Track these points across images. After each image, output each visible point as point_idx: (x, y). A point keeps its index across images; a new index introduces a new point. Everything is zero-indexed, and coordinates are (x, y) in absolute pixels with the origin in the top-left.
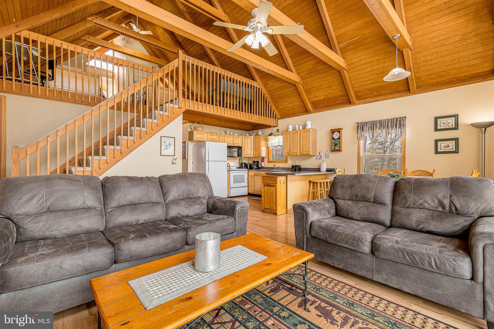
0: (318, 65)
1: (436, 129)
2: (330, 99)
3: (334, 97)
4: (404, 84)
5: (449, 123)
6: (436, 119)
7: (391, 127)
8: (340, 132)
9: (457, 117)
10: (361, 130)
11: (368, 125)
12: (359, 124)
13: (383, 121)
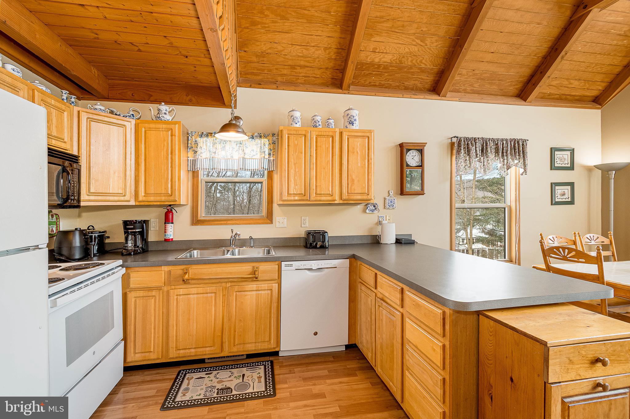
1: (553, 167)
6: (553, 150)
7: (511, 154)
8: (421, 151)
9: (572, 151)
10: (466, 153)
11: (478, 144)
12: (460, 141)
13: (499, 142)
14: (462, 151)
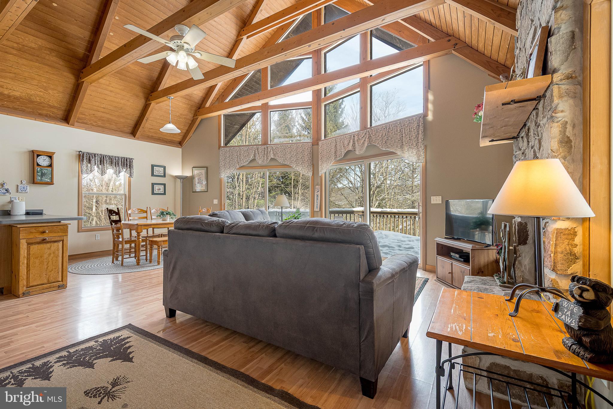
0: (48, 52)
1: (153, 175)
3: (41, 103)
4: (130, 127)
5: (160, 171)
6: (153, 166)
7: (122, 166)
8: (51, 157)
9: (165, 168)
10: (87, 162)
11: (97, 157)
12: (83, 154)
13: (113, 158)
14: (85, 160)
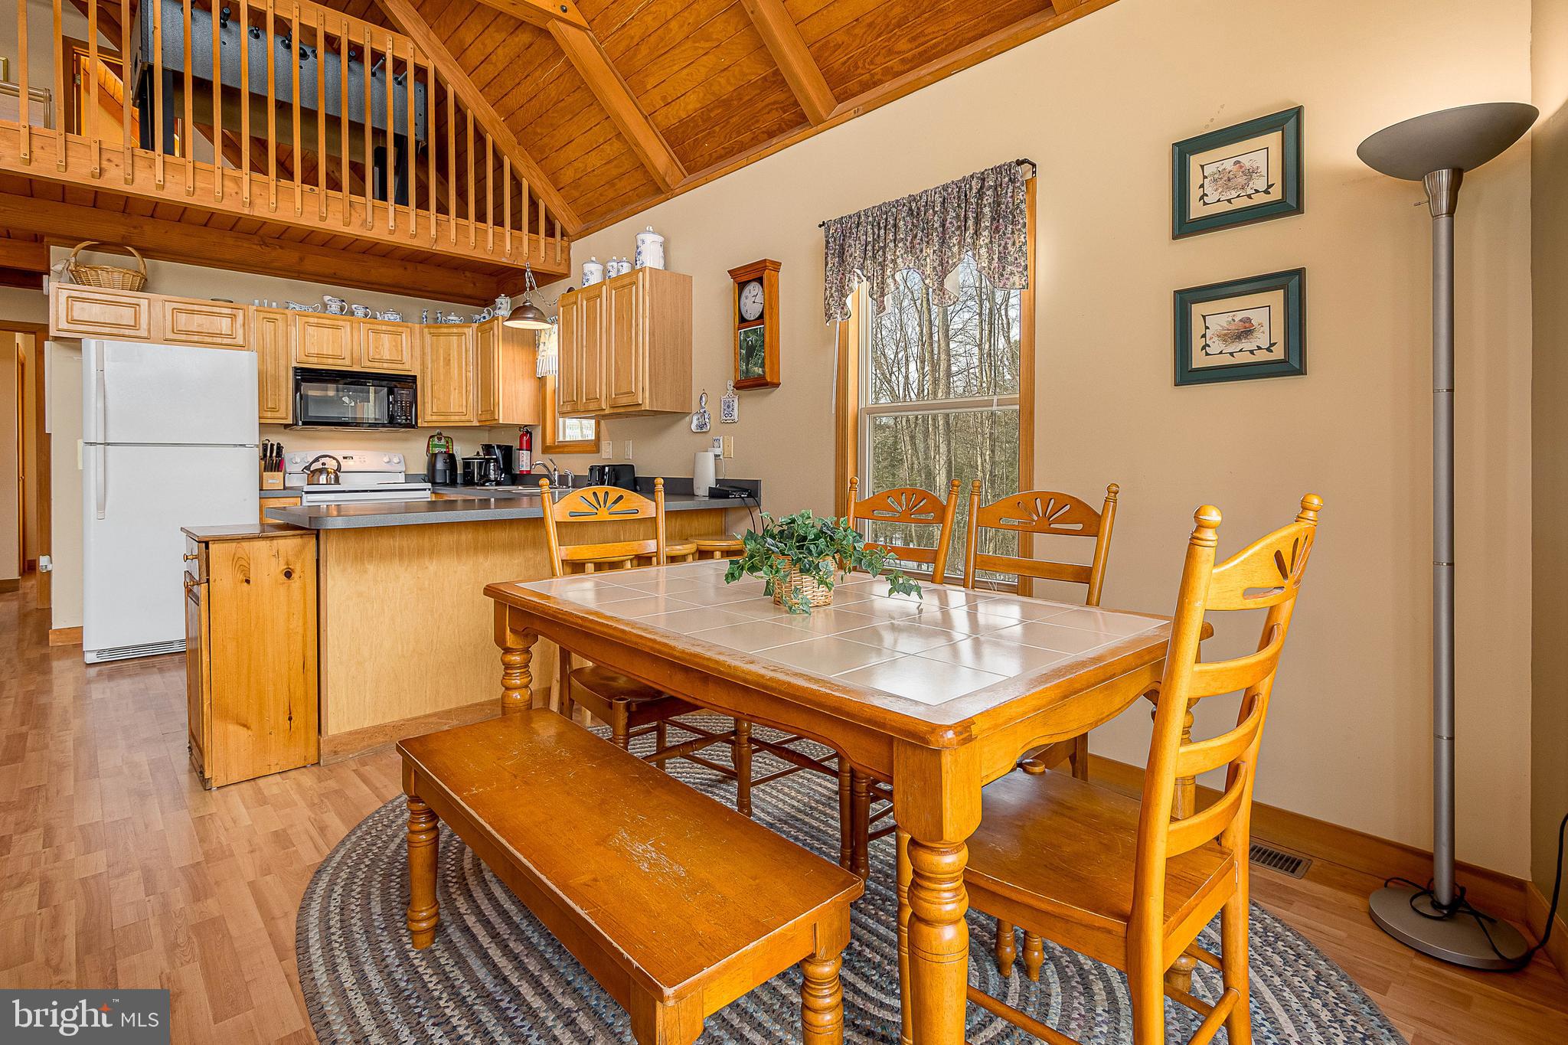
1: (1184, 226)
2: (725, 103)
5: (1250, 173)
6: (1187, 152)
8: (762, 283)
9: (1293, 124)
